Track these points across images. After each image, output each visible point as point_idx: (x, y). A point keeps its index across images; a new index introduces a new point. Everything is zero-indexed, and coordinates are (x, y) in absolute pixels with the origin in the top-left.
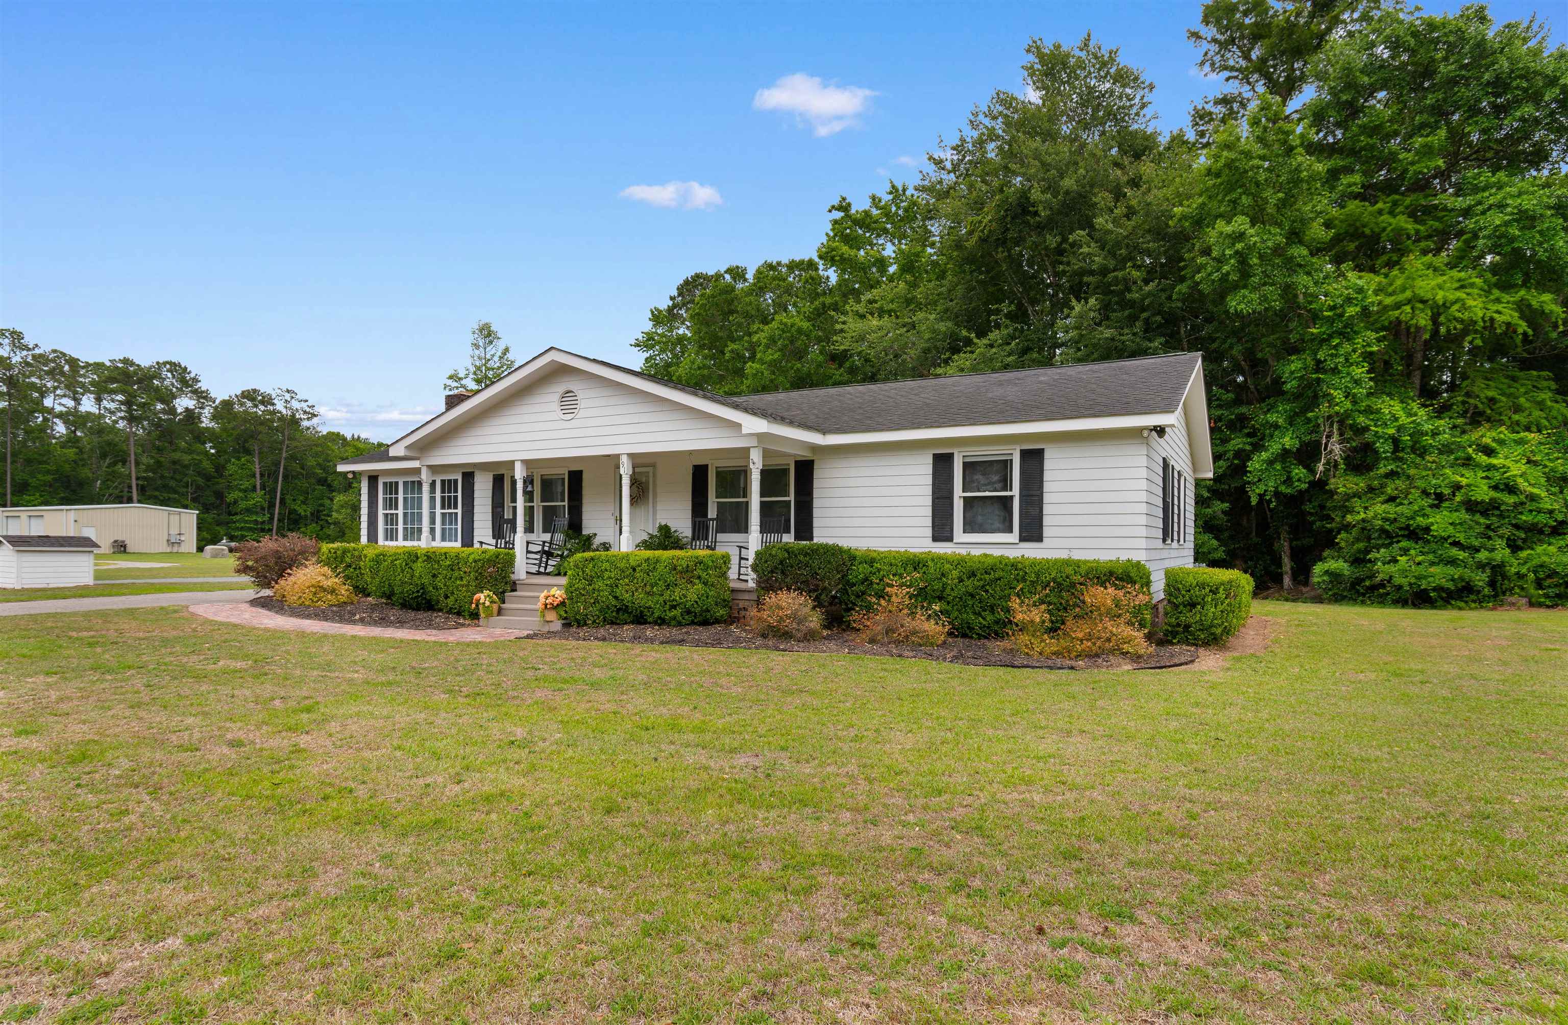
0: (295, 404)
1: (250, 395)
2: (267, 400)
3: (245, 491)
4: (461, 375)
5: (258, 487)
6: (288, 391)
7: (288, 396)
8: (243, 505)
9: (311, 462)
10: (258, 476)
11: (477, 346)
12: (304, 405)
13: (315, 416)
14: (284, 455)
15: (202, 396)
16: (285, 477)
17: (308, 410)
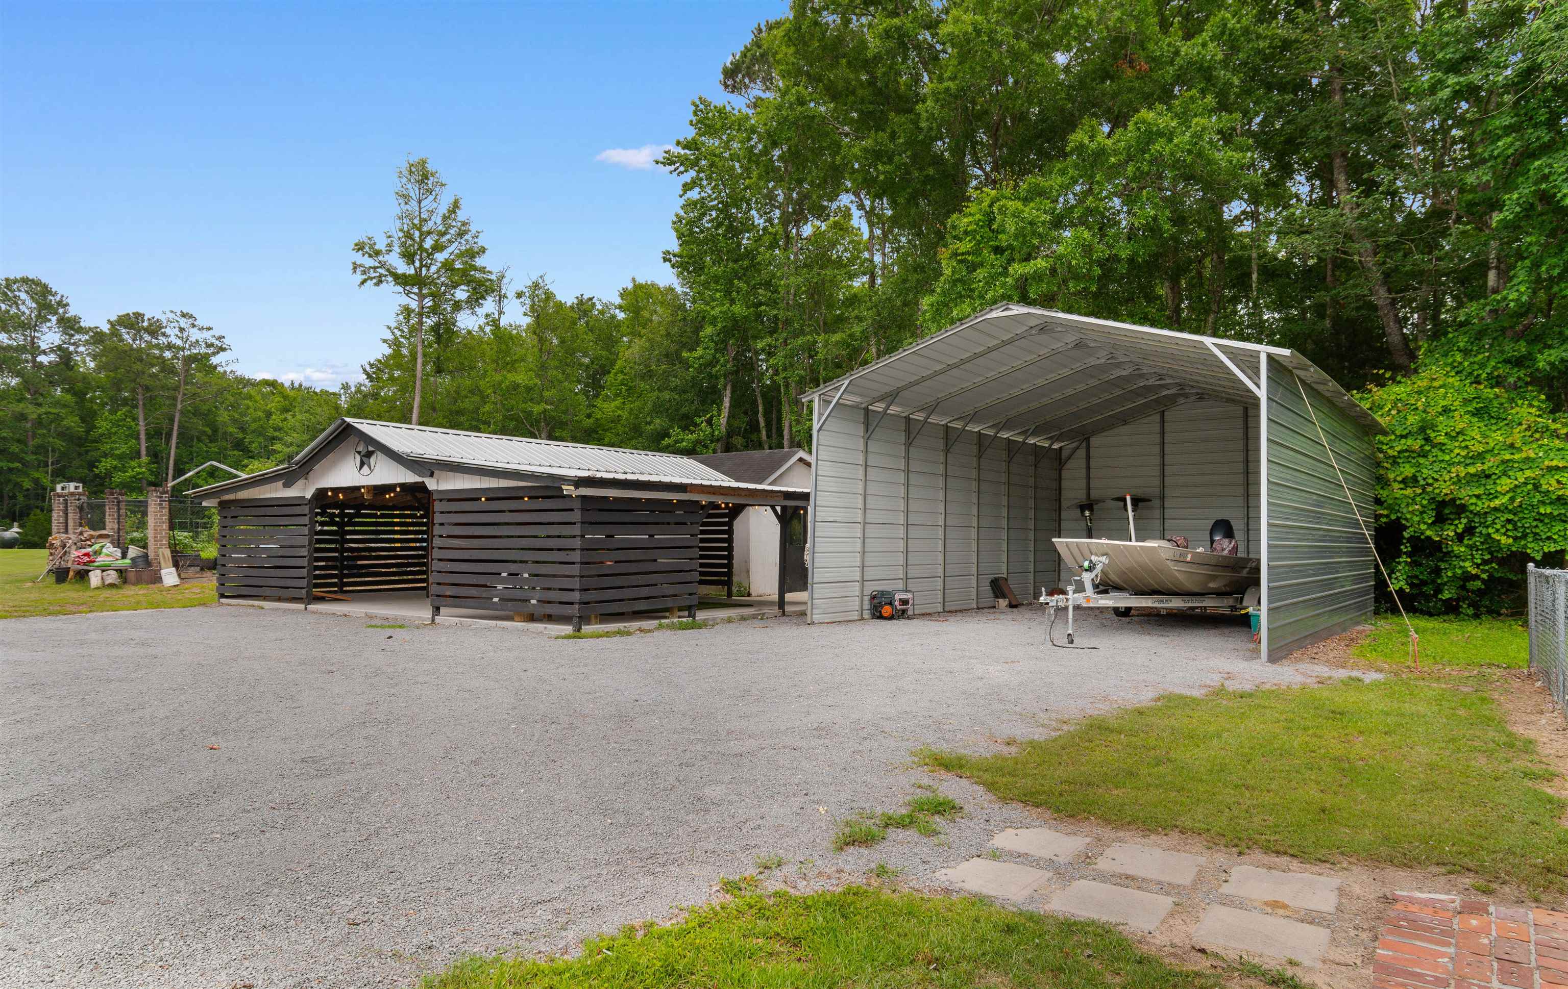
0: (195, 335)
1: (131, 322)
2: (155, 329)
3: (121, 457)
4: (381, 245)
5: (143, 451)
6: (184, 315)
7: (183, 323)
8: (118, 477)
9: (223, 416)
10: (143, 437)
11: (406, 198)
12: (207, 335)
13: (222, 349)
14: (179, 407)
15: (70, 325)
16: (180, 435)
17: (214, 340)
